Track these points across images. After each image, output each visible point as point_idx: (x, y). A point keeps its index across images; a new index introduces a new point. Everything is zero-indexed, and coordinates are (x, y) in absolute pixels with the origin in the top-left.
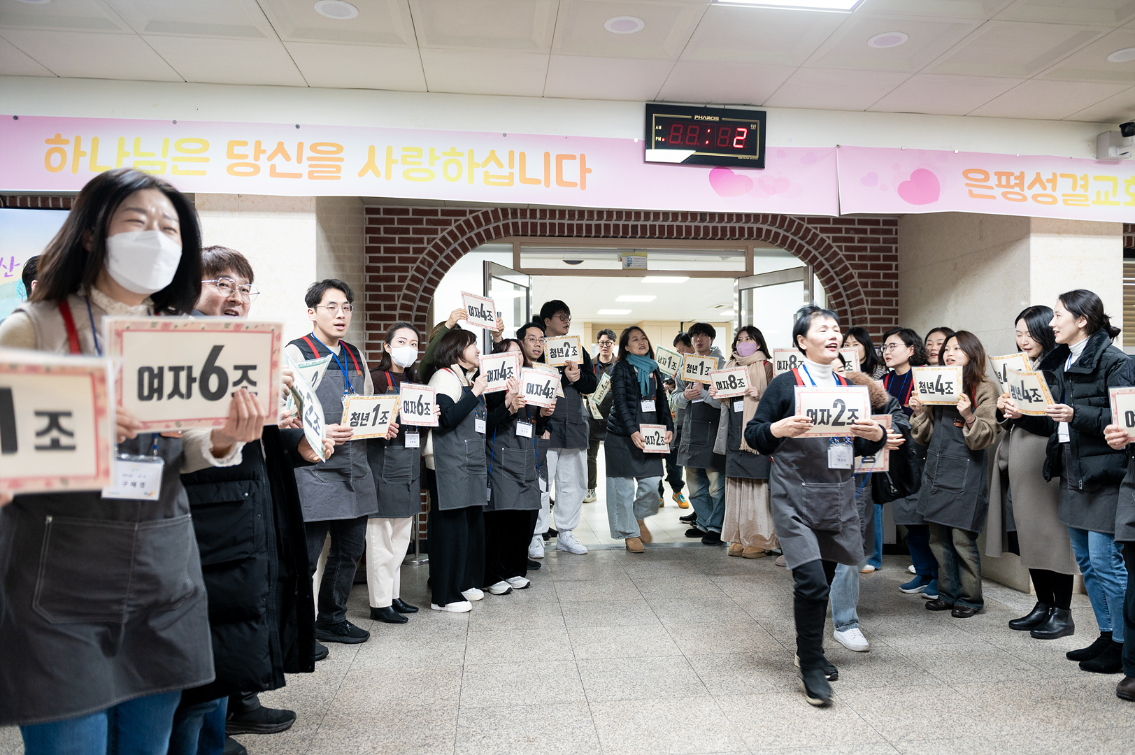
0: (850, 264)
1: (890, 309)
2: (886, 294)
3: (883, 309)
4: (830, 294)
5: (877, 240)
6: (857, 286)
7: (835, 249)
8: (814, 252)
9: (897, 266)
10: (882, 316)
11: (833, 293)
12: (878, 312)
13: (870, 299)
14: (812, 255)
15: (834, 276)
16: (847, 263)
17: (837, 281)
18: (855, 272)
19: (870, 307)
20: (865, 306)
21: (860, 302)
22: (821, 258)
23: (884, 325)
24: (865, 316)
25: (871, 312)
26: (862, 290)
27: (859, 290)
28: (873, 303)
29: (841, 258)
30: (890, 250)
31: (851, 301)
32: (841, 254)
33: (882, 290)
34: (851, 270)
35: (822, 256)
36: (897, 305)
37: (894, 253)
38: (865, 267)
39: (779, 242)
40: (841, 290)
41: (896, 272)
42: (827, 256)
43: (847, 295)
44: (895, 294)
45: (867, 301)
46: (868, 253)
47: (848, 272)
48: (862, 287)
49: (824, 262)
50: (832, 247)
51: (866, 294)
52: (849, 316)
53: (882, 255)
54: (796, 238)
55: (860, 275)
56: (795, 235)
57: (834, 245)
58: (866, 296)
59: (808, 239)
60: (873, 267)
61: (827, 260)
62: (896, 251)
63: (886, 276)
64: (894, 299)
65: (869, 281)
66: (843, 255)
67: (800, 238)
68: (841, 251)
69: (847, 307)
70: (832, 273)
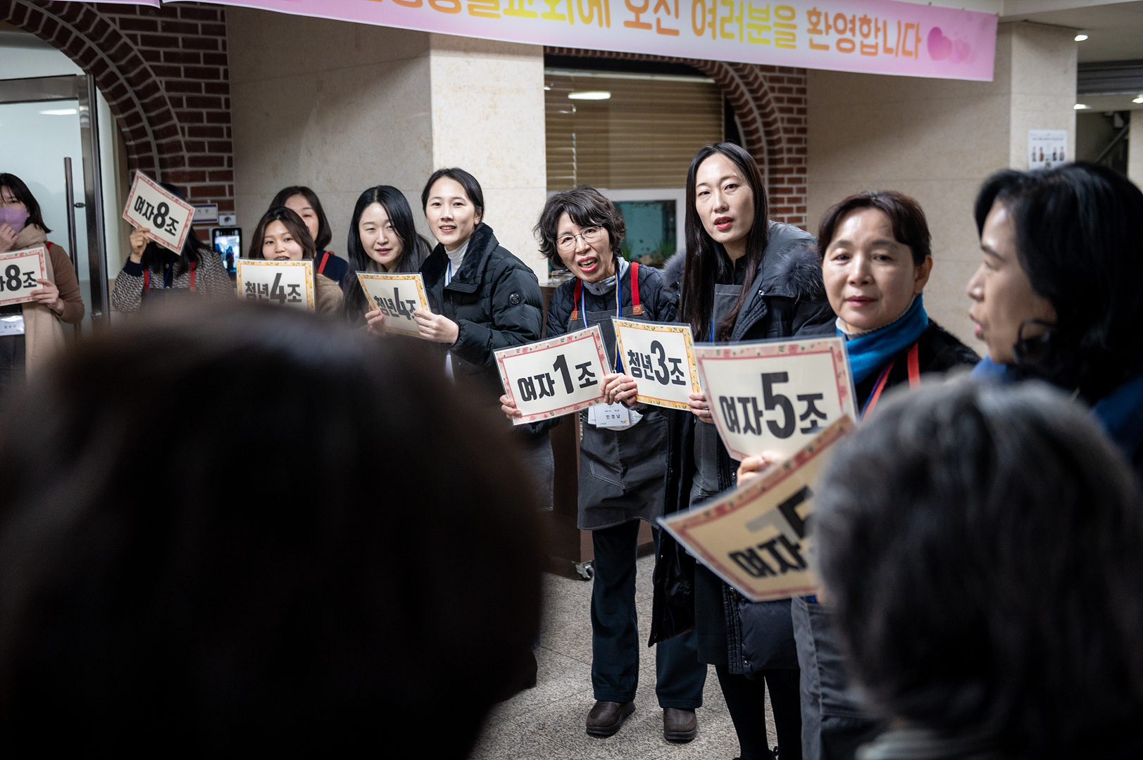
0: (151, 66)
1: (219, 142)
2: (211, 117)
3: (209, 143)
4: (121, 116)
5: (193, 29)
6: (165, 104)
7: (125, 39)
8: (89, 43)
9: (226, 72)
10: (207, 153)
11: (126, 114)
12: (200, 147)
13: (186, 126)
14: (85, 47)
15: (126, 85)
16: (146, 64)
17: (130, 93)
18: (161, 81)
19: (187, 138)
20: (180, 137)
21: (172, 131)
22: (101, 55)
23: (211, 169)
24: (181, 154)
25: (191, 147)
26: (173, 111)
27: (168, 111)
28: (193, 132)
29: (136, 56)
30: (214, 45)
31: (157, 128)
32: (136, 50)
33: (204, 111)
34: (154, 77)
35: (104, 50)
36: (229, 135)
37: (220, 51)
38: (176, 72)
39: (25, 22)
40: (139, 109)
41: (225, 81)
42: (112, 51)
43: (149, 119)
44: (226, 118)
45: (183, 129)
46: (180, 49)
47: (149, 81)
48: (174, 106)
49: (108, 61)
50: (119, 37)
51: (181, 117)
52: (154, 153)
53: (202, 52)
54: (55, 17)
55: (170, 87)
56: (54, 13)
57: (122, 32)
58: (180, 120)
59: (78, 20)
60: (189, 73)
61: (113, 58)
62: (224, 47)
63: (210, 88)
64: (224, 126)
65: (184, 96)
66: (140, 51)
67: (63, 18)
68: (136, 43)
69: (150, 138)
70: (122, 80)
